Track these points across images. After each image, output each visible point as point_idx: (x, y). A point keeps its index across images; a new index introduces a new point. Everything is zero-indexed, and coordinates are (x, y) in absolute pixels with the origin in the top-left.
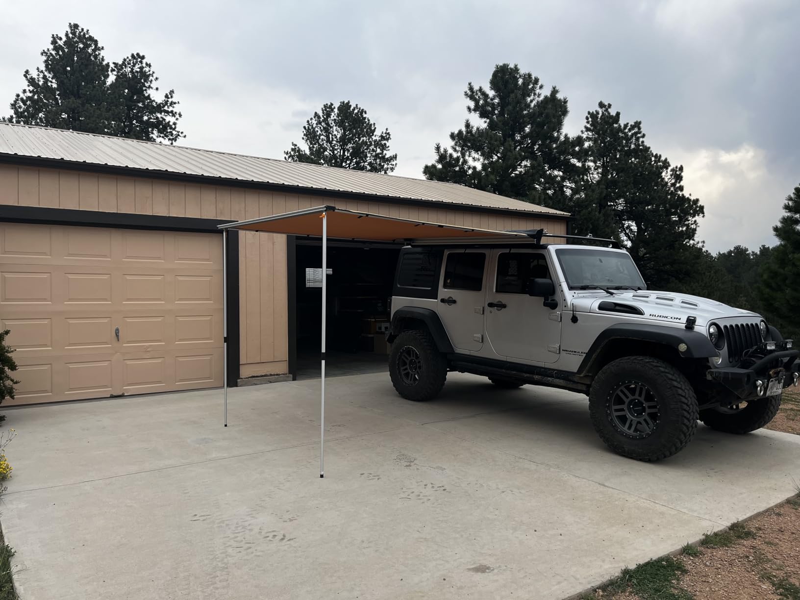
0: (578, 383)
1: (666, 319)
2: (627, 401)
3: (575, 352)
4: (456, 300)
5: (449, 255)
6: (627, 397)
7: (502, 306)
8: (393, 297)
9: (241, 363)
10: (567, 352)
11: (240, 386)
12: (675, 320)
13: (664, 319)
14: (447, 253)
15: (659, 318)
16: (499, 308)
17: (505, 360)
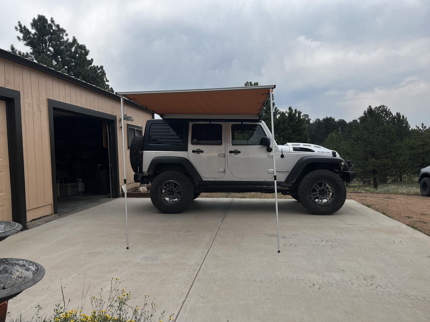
0: (285, 186)
1: (324, 153)
2: (318, 190)
3: (283, 172)
4: (203, 151)
5: (193, 125)
6: (318, 188)
7: (237, 152)
8: (144, 151)
9: (27, 210)
10: (279, 172)
11: (30, 228)
12: (328, 153)
13: (323, 153)
14: (191, 124)
15: (322, 153)
16: (236, 154)
17: (241, 181)
